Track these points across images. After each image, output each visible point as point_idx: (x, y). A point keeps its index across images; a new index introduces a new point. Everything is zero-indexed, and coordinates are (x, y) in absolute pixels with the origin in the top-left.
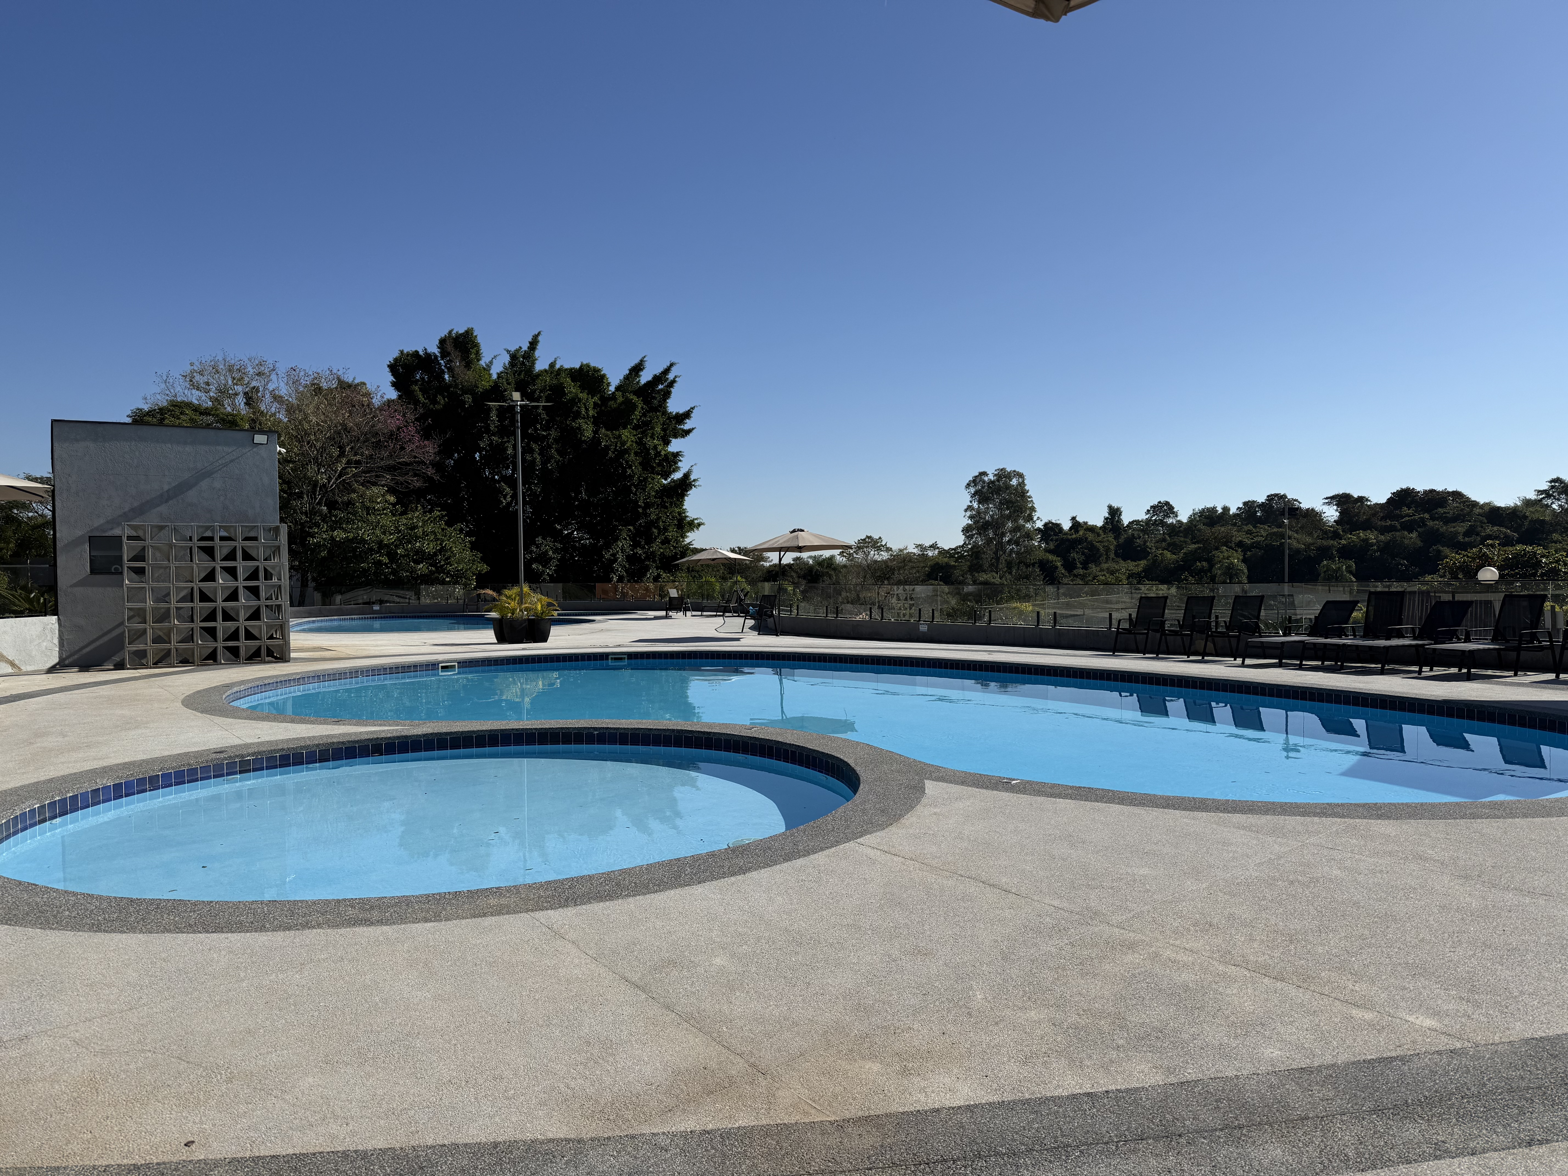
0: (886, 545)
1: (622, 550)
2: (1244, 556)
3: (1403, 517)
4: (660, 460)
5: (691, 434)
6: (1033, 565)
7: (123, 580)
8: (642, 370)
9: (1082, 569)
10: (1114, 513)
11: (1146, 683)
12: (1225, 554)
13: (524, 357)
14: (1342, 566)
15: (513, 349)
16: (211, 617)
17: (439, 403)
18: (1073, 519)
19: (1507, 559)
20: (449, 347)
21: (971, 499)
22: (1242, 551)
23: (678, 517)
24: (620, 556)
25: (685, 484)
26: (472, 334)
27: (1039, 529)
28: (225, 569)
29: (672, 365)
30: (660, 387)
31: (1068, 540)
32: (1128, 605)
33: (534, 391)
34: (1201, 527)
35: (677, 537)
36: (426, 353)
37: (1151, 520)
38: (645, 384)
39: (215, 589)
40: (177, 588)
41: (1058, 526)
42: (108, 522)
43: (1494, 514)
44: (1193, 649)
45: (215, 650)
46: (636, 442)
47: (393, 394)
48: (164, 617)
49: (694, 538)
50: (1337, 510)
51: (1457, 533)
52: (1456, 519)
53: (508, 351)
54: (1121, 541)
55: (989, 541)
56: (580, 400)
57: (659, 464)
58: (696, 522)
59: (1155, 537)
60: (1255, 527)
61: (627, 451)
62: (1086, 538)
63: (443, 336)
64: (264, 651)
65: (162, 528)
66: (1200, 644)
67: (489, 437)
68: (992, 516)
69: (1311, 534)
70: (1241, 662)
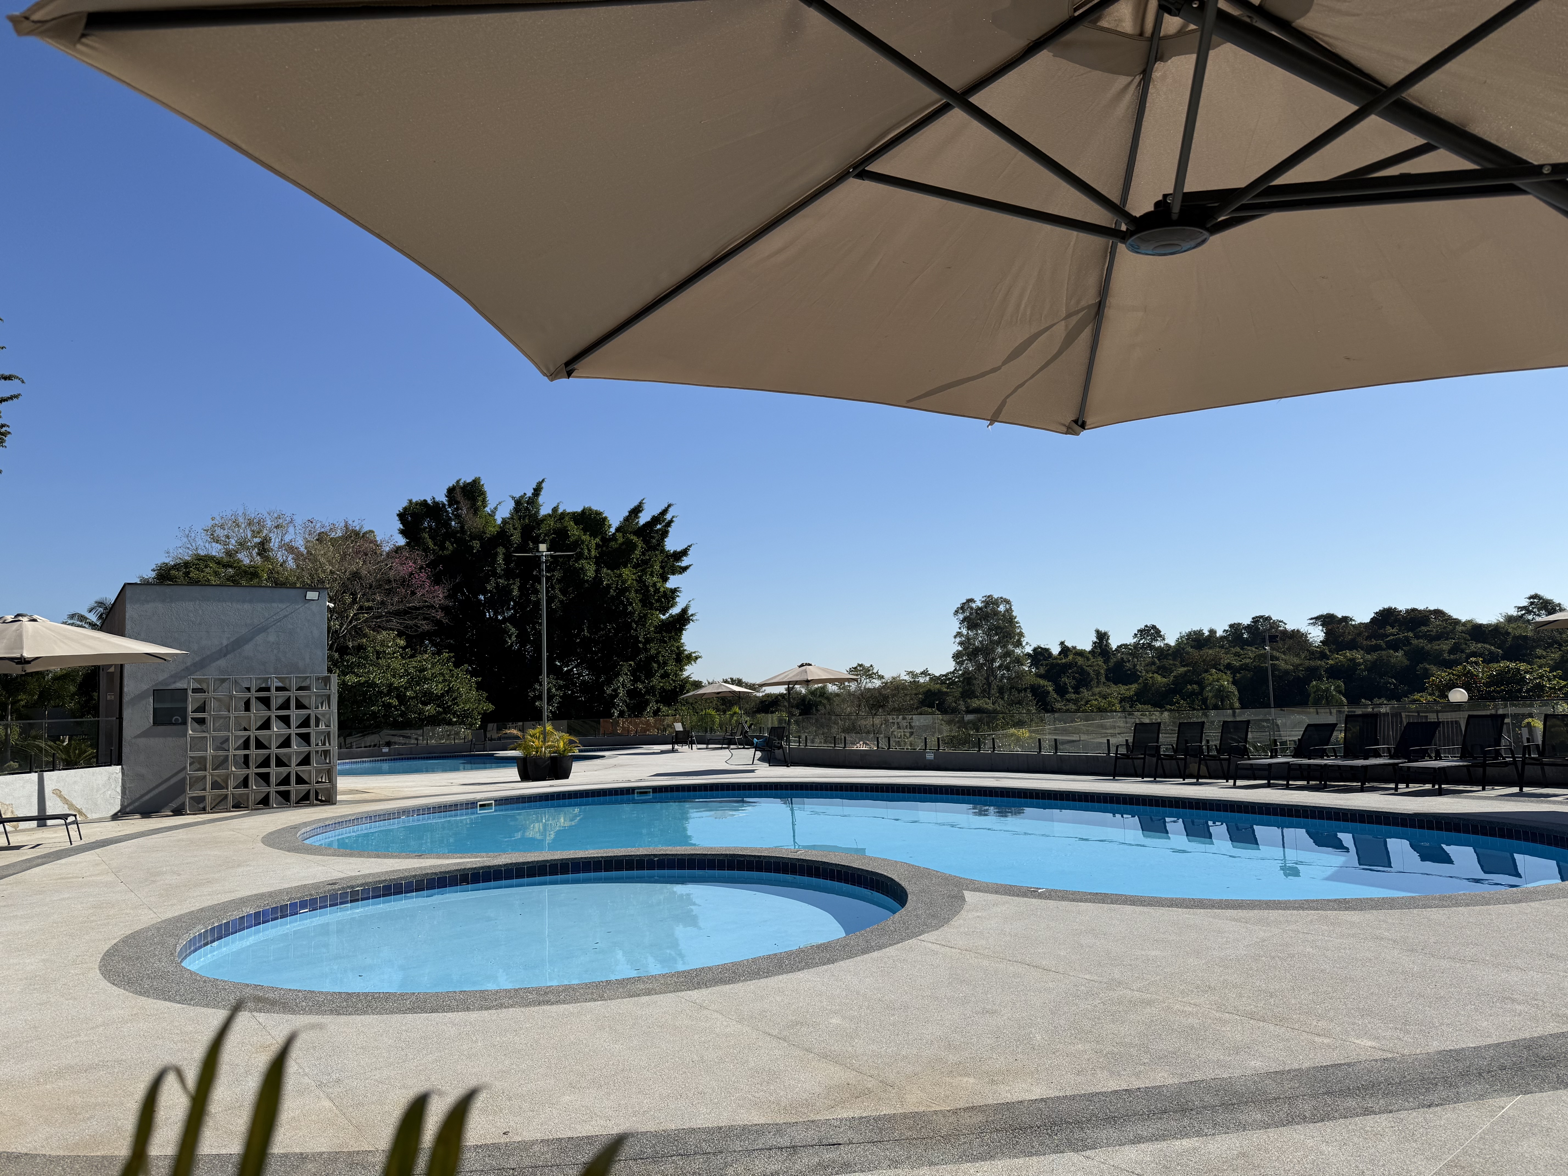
0: (877, 673)
1: (623, 685)
2: (1233, 678)
3: (1388, 636)
4: (659, 597)
5: (688, 571)
6: (1025, 690)
7: (187, 730)
8: (641, 511)
9: (1074, 693)
10: (1102, 637)
11: (1146, 805)
12: (1215, 677)
13: (528, 503)
14: (1331, 686)
15: (517, 495)
16: (266, 763)
17: (448, 549)
18: (1062, 643)
19: (1491, 676)
20: (459, 497)
21: (960, 626)
22: (1231, 673)
23: (677, 651)
24: (622, 692)
25: (683, 619)
26: (479, 483)
27: (1028, 655)
28: (280, 718)
29: (669, 506)
30: (659, 527)
31: (1058, 664)
32: (1123, 730)
33: (539, 536)
34: (1189, 649)
35: (676, 671)
36: (434, 502)
37: (1139, 644)
38: (644, 525)
39: (270, 736)
40: (236, 736)
41: (1047, 650)
42: (171, 676)
43: (1477, 631)
44: (1187, 772)
45: (268, 794)
46: (636, 580)
47: (401, 541)
48: (222, 763)
49: (692, 672)
50: (1322, 630)
51: (1441, 652)
52: (1439, 637)
53: (513, 498)
54: (1111, 664)
55: (980, 667)
56: (583, 542)
57: (658, 601)
58: (694, 655)
59: (1144, 661)
60: (1242, 649)
61: (627, 589)
62: (1076, 663)
63: (451, 485)
64: (312, 795)
65: (223, 681)
66: (1193, 767)
67: (495, 580)
68: (981, 642)
69: (1298, 655)
70: (1232, 784)
